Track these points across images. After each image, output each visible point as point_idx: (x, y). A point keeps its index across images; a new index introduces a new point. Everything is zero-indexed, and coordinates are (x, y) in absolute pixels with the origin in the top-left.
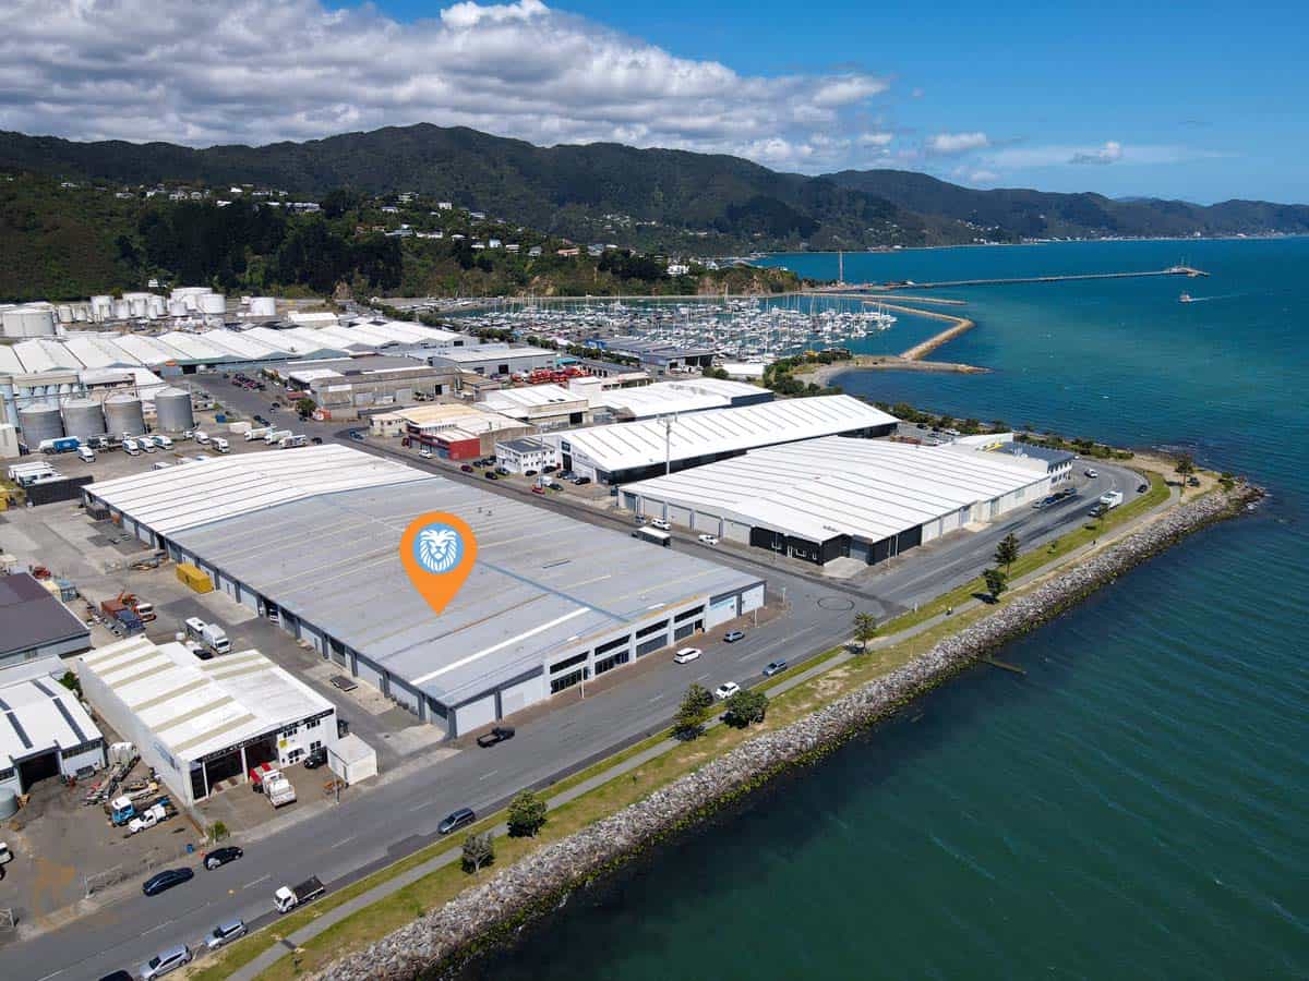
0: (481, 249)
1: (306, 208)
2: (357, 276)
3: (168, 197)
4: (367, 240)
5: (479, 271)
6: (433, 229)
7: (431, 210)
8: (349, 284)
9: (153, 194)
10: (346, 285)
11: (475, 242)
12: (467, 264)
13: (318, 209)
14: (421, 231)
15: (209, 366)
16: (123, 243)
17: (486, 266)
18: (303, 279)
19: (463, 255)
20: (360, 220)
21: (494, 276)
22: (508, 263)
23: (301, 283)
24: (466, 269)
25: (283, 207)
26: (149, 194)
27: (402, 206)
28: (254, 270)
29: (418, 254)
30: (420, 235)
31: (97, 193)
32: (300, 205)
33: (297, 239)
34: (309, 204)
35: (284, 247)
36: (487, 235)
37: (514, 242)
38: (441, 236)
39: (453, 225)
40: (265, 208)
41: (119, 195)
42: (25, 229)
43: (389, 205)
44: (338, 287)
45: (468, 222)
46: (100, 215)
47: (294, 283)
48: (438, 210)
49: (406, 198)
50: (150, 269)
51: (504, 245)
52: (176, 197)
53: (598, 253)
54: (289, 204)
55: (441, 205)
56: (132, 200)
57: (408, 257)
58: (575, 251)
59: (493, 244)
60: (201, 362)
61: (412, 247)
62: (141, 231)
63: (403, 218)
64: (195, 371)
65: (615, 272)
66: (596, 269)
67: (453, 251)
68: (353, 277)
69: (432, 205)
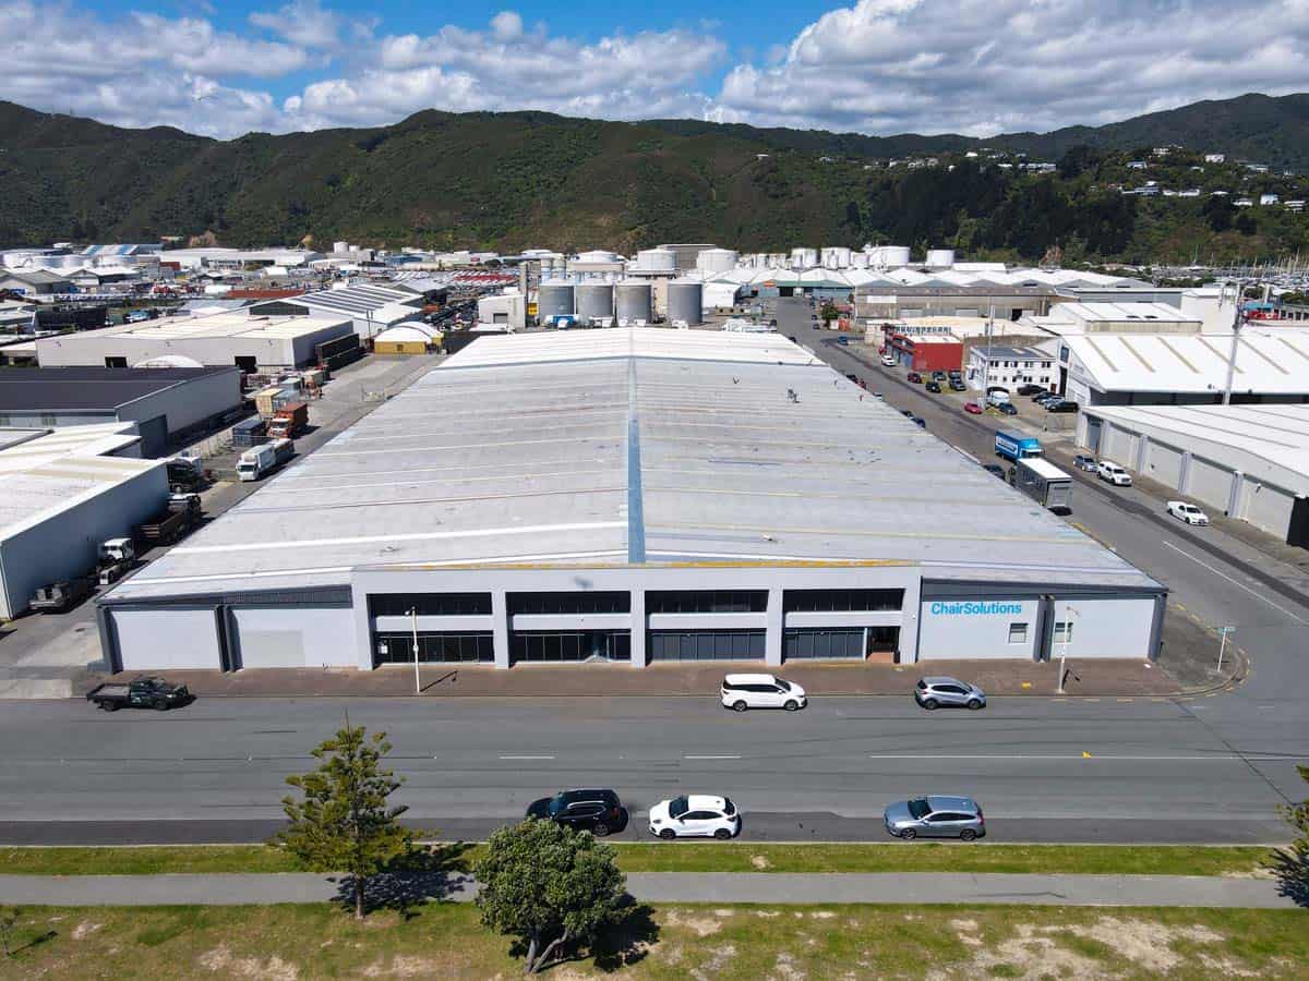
0: (1248, 207)
1: (1040, 169)
2: (1074, 239)
3: (907, 165)
4: (1096, 199)
5: (1236, 235)
6: (1190, 186)
7: (1192, 163)
8: (1062, 248)
9: (894, 163)
10: (1058, 249)
11: (1239, 197)
12: (1220, 225)
13: (1054, 170)
14: (1167, 187)
15: (807, 289)
17: (1248, 226)
18: (1012, 244)
19: (1219, 215)
20: (1097, 179)
21: (1256, 240)
22: (1282, 223)
23: (1009, 248)
24: (1218, 231)
25: (1015, 168)
26: (891, 164)
27: (1154, 161)
28: (964, 234)
29: (1159, 215)
30: (1167, 193)
31: (847, 166)
32: (1034, 165)
33: (1015, 199)
34: (1045, 165)
35: (1000, 209)
36: (1261, 188)
37: (1298, 198)
38: (1196, 193)
39: (1218, 180)
40: (994, 168)
41: (867, 167)
42: (776, 197)
43: (1138, 160)
44: (1049, 252)
45: (1240, 175)
46: (844, 184)
47: (1001, 246)
48: (1203, 163)
49: (1162, 152)
50: (869, 233)
51: (1282, 200)
52: (914, 165)
54: (1022, 165)
55: (1209, 158)
56: (876, 171)
57: (1144, 218)
59: (1267, 200)
60: (798, 284)
61: (1153, 207)
62: (873, 198)
63: (1152, 174)
64: (792, 295)
67: (1207, 211)
68: (1068, 240)
69: (1196, 158)
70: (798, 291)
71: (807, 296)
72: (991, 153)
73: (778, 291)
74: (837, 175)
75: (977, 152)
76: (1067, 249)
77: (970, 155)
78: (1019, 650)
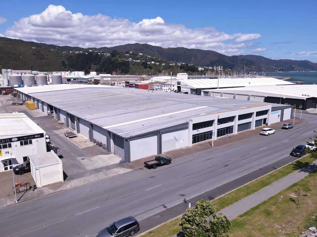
0: (150, 64)
1: (107, 55)
3: (75, 52)
4: (121, 61)
5: (149, 69)
6: (138, 59)
7: (137, 55)
8: (116, 72)
10: (115, 72)
11: (148, 62)
12: (146, 67)
13: (110, 55)
15: (74, 79)
16: (63, 62)
17: (151, 68)
19: (145, 65)
20: (120, 57)
21: (153, 70)
22: (156, 67)
24: (146, 68)
25: (101, 54)
26: (70, 52)
27: (130, 54)
28: (93, 69)
29: (134, 65)
30: (134, 61)
31: (59, 52)
32: (105, 54)
33: (104, 61)
34: (108, 54)
35: (101, 63)
36: (151, 60)
37: (158, 62)
38: (139, 61)
39: (142, 59)
40: (97, 54)
41: (64, 52)
42: (41, 59)
43: (127, 54)
44: (113, 73)
45: (146, 58)
46: (59, 56)
47: (102, 72)
48: (139, 55)
49: (131, 52)
50: (69, 69)
51: (155, 63)
52: (77, 52)
53: (180, 65)
54: (103, 54)
55: (140, 54)
56: (67, 54)
57: (131, 66)
58: (174, 64)
59: (153, 62)
60: (72, 78)
61: (132, 63)
62: (68, 60)
63: (130, 57)
64: (70, 81)
65: (184, 69)
66: (179, 69)
67: (142, 64)
68: (117, 70)
69: (138, 54)
70: (72, 80)
71: (74, 81)
72: (95, 51)
73: (66, 80)
74: (56, 54)
75: (92, 50)
76: (117, 72)
77: (90, 51)
78: (279, 120)
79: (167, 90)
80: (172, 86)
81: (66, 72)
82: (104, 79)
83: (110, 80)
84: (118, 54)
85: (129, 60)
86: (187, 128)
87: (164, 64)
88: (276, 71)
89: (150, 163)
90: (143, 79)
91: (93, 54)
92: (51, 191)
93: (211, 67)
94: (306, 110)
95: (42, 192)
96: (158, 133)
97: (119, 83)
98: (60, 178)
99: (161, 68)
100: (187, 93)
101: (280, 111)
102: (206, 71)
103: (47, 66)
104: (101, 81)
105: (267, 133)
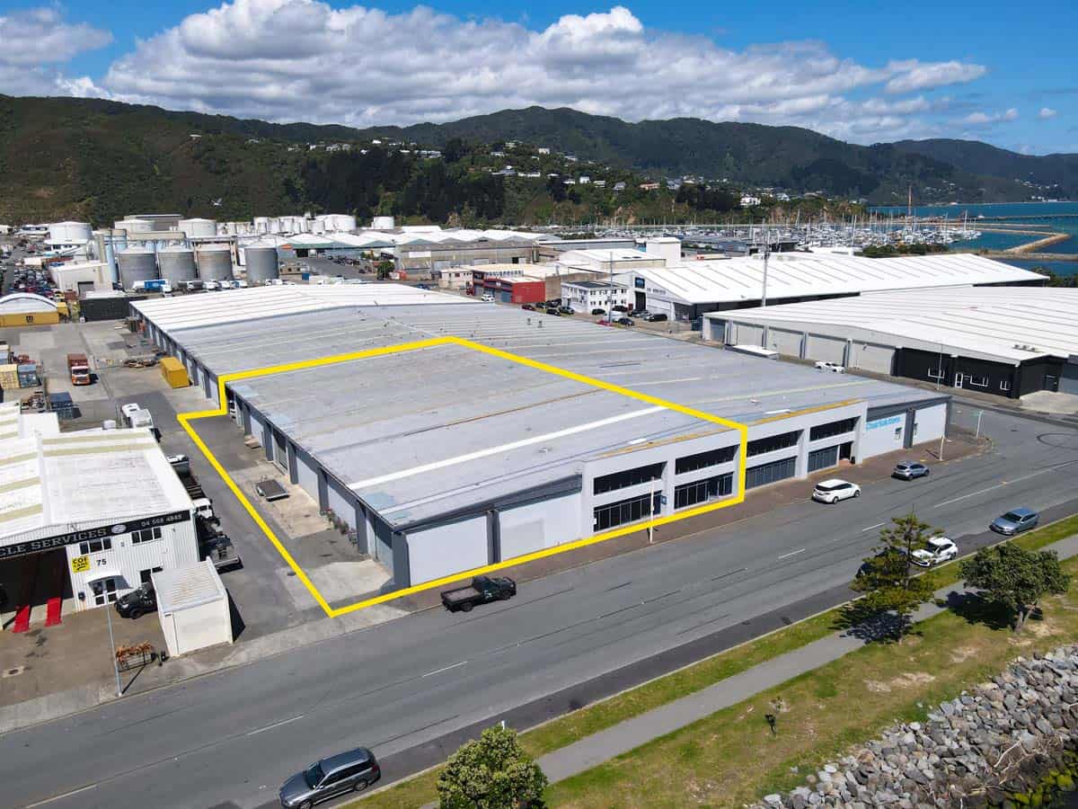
0: (573, 185)
1: (430, 154)
2: (466, 208)
3: (325, 148)
4: (477, 178)
5: (570, 203)
6: (533, 170)
7: (531, 154)
8: (460, 214)
9: (314, 147)
10: (456, 215)
11: (567, 178)
12: (559, 197)
13: (439, 156)
14: (522, 171)
15: (320, 250)
16: (288, 184)
17: (575, 198)
18: (423, 212)
19: (557, 190)
20: (473, 163)
21: (582, 207)
22: (596, 196)
23: (421, 215)
24: (559, 201)
25: (412, 153)
26: (311, 147)
27: (507, 151)
28: (385, 204)
29: (519, 190)
30: (521, 175)
31: (274, 147)
32: (425, 152)
33: (420, 177)
34: (432, 152)
35: (409, 185)
36: (578, 173)
37: (601, 179)
38: (539, 175)
39: (549, 166)
40: (398, 155)
41: (290, 149)
42: (218, 173)
43: (497, 150)
44: (451, 217)
45: (562, 163)
46: (275, 163)
48: (537, 154)
49: (511, 145)
50: (306, 204)
51: (592, 181)
52: (331, 148)
53: (677, 187)
54: (416, 152)
55: (541, 151)
56: (300, 152)
57: (510, 192)
58: (656, 186)
59: (583, 180)
60: (312, 246)
61: (514, 184)
62: (303, 175)
63: (508, 161)
64: (307, 256)
65: (691, 204)
66: (673, 201)
67: (549, 187)
68: (463, 208)
69: (533, 150)
70: (313, 251)
71: (320, 255)
72: (391, 140)
73: (295, 252)
74: (267, 155)
75: (380, 139)
76: (463, 215)
77: (375, 142)
78: (898, 444)
79: (600, 303)
80: (619, 292)
81: (295, 218)
82: (412, 255)
83: (428, 259)
84: (466, 151)
85: (502, 172)
86: (578, 489)
87: (620, 186)
88: (1033, 197)
89: (454, 597)
90: (537, 252)
91: (385, 155)
92: (201, 668)
93: (785, 196)
94: (1018, 398)
95: (178, 671)
96: (490, 509)
97: (453, 275)
98: (225, 633)
99: (610, 198)
100: (662, 317)
101: (903, 417)
102: (767, 209)
103: (236, 198)
104: (399, 261)
105: (829, 498)
